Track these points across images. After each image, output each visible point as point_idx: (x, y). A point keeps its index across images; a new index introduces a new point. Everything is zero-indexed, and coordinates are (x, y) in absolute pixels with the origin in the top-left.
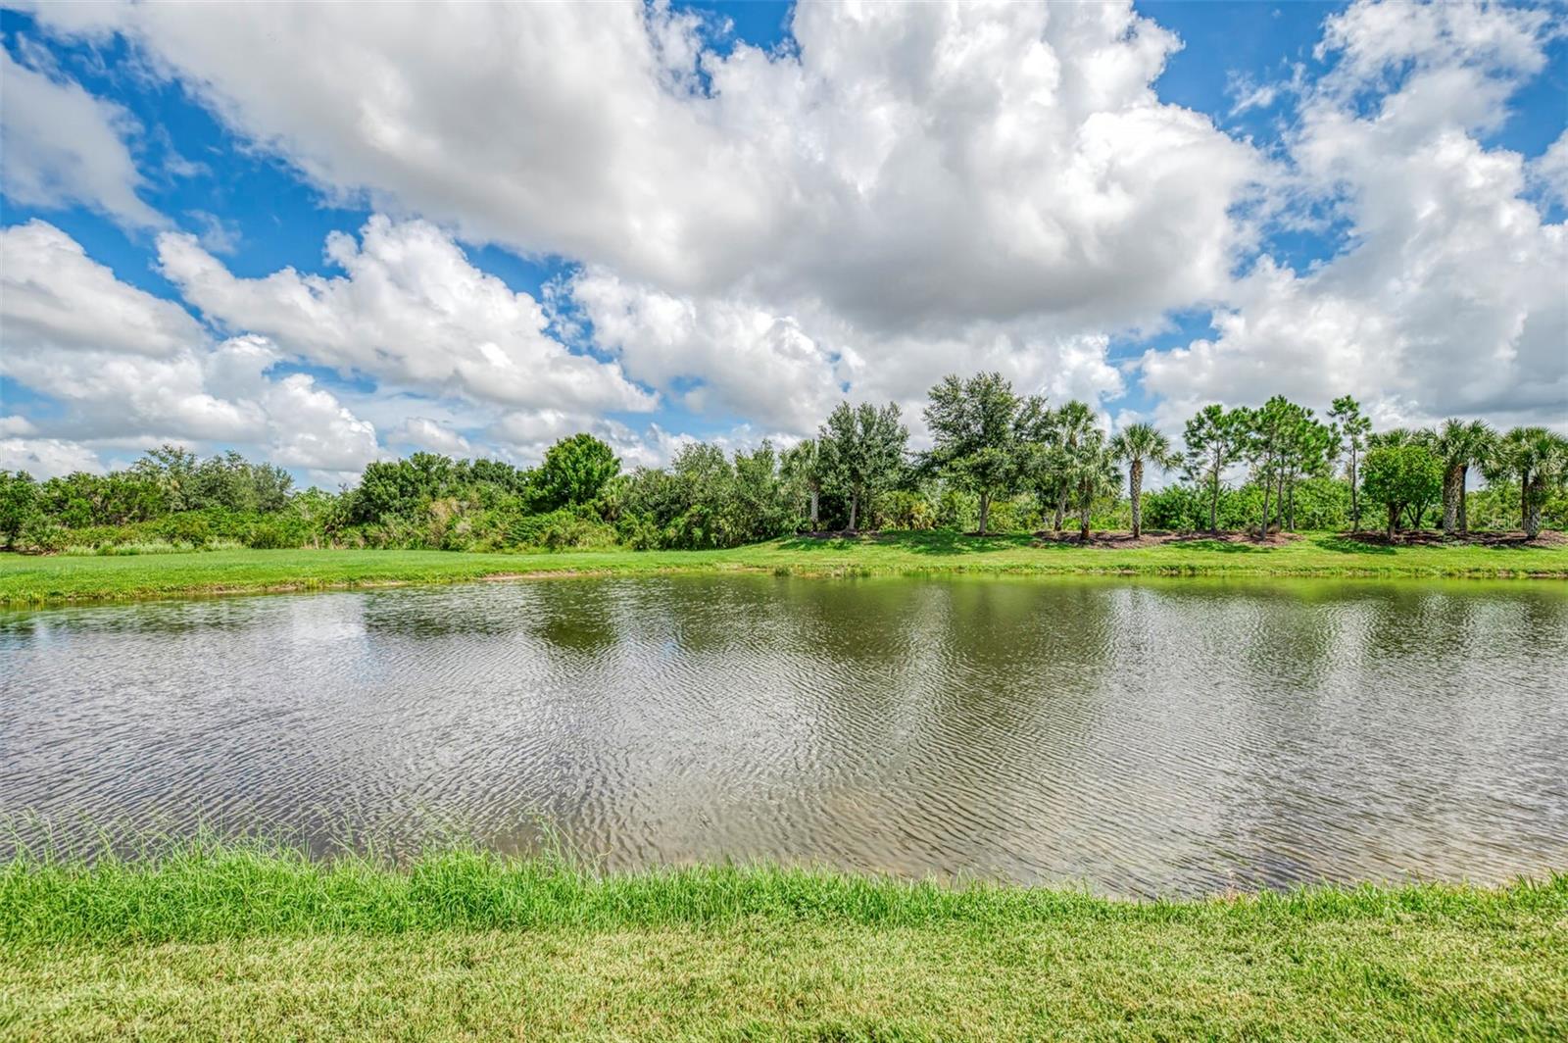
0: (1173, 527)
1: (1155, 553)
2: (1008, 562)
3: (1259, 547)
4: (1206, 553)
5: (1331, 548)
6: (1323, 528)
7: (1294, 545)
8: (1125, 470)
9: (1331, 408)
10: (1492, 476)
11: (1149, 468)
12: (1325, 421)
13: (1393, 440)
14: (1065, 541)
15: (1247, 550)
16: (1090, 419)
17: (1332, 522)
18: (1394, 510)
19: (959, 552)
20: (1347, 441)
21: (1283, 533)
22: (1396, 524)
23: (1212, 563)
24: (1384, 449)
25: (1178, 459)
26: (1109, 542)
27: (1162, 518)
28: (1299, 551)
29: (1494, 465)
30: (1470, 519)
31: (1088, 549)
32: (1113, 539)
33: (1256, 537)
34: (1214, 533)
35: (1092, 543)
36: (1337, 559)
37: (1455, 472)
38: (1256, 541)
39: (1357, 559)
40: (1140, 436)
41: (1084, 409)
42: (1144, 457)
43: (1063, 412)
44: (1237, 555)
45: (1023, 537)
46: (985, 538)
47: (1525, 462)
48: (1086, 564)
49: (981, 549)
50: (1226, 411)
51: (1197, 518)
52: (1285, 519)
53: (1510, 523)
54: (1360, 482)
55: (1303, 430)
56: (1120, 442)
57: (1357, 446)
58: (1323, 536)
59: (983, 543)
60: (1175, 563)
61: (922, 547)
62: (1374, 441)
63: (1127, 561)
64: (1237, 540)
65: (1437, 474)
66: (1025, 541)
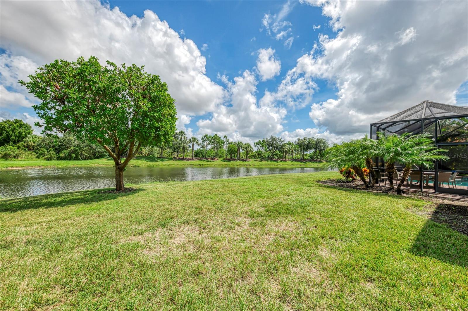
0: (199, 157)
1: (196, 162)
2: (169, 164)
3: (213, 161)
4: (205, 162)
5: (223, 161)
6: (222, 158)
7: (218, 160)
8: (191, 145)
9: (223, 137)
10: (243, 150)
11: (195, 145)
12: (223, 139)
13: (231, 143)
14: (179, 159)
15: (211, 161)
16: (185, 135)
17: (223, 157)
18: (231, 155)
19: (157, 161)
20: (225, 143)
21: (216, 158)
22: (231, 157)
23: (206, 164)
24: (230, 145)
25: (200, 144)
26: (188, 160)
27: (197, 155)
28: (218, 161)
29: (243, 148)
30: (241, 157)
31: (184, 161)
32: (189, 159)
33: (212, 159)
34: (206, 158)
35: (185, 160)
36: (224, 163)
37: (238, 149)
38: (212, 160)
39: (226, 163)
40: (194, 139)
41: (184, 133)
42: (195, 143)
43: (180, 133)
44: (209, 162)
45: (170, 158)
46: (161, 158)
47: (246, 148)
48: (184, 164)
49: (162, 161)
50: (208, 136)
51: (203, 155)
52: (217, 156)
53: (245, 157)
54: (227, 150)
55: (219, 141)
56: (190, 140)
57: (227, 144)
58: (222, 159)
59: (162, 159)
60: (200, 164)
61: (148, 160)
62: (229, 143)
63: (192, 163)
64: (209, 160)
65: (236, 149)
66: (171, 159)
